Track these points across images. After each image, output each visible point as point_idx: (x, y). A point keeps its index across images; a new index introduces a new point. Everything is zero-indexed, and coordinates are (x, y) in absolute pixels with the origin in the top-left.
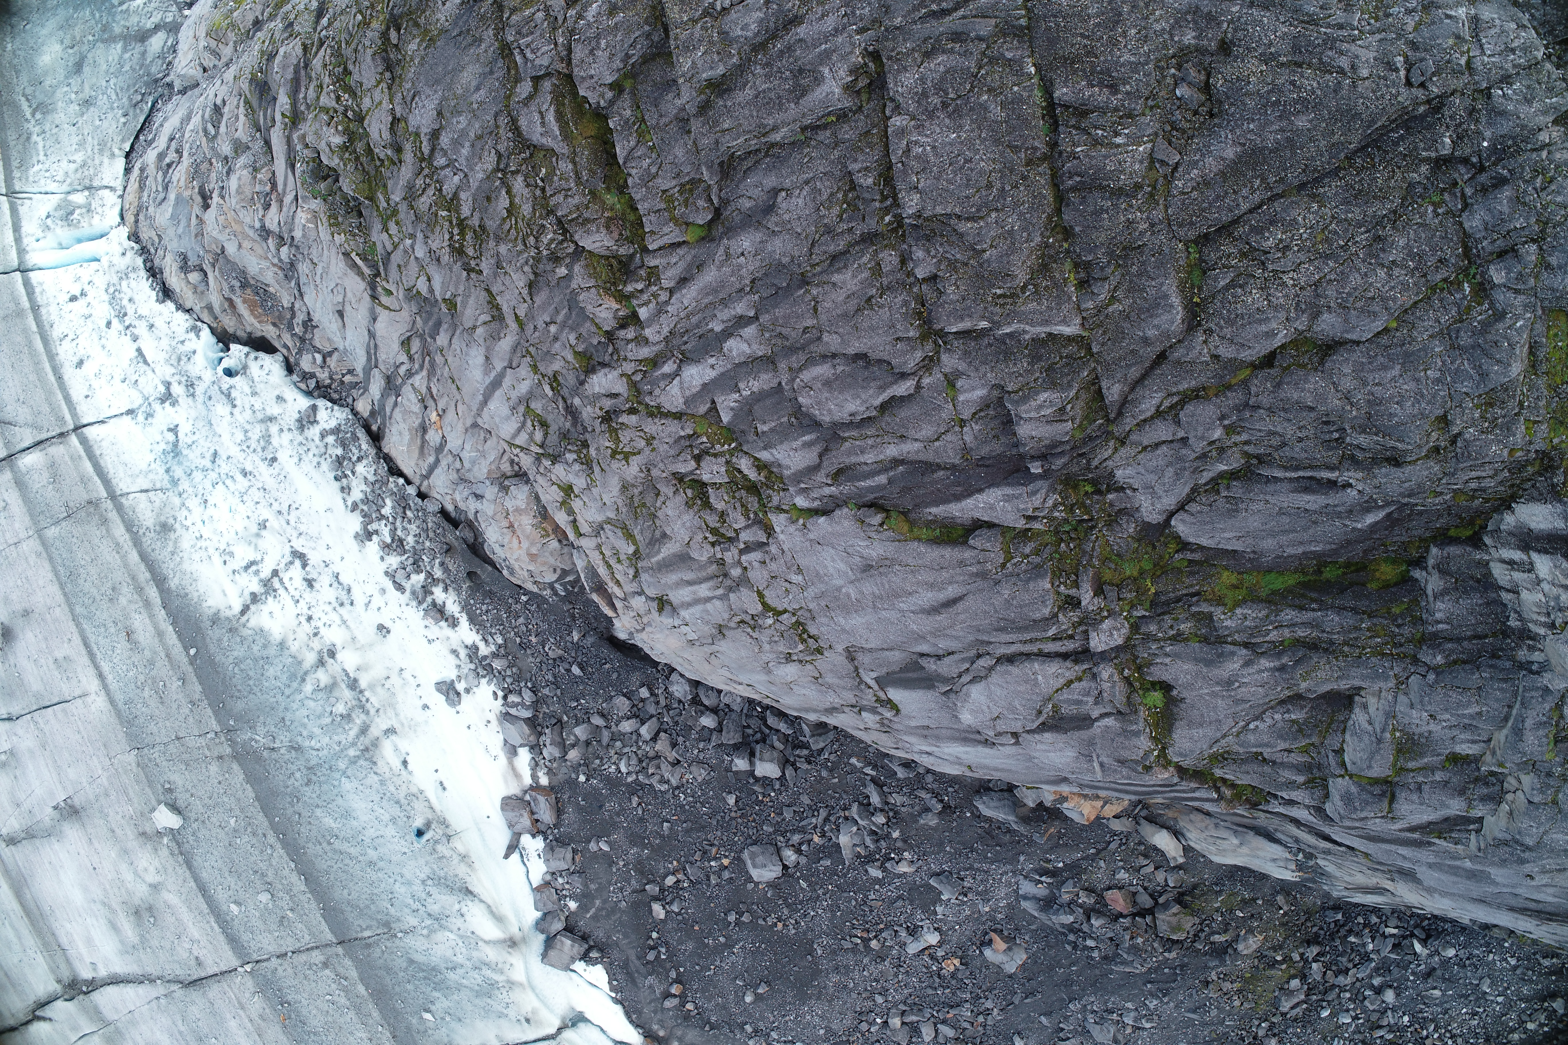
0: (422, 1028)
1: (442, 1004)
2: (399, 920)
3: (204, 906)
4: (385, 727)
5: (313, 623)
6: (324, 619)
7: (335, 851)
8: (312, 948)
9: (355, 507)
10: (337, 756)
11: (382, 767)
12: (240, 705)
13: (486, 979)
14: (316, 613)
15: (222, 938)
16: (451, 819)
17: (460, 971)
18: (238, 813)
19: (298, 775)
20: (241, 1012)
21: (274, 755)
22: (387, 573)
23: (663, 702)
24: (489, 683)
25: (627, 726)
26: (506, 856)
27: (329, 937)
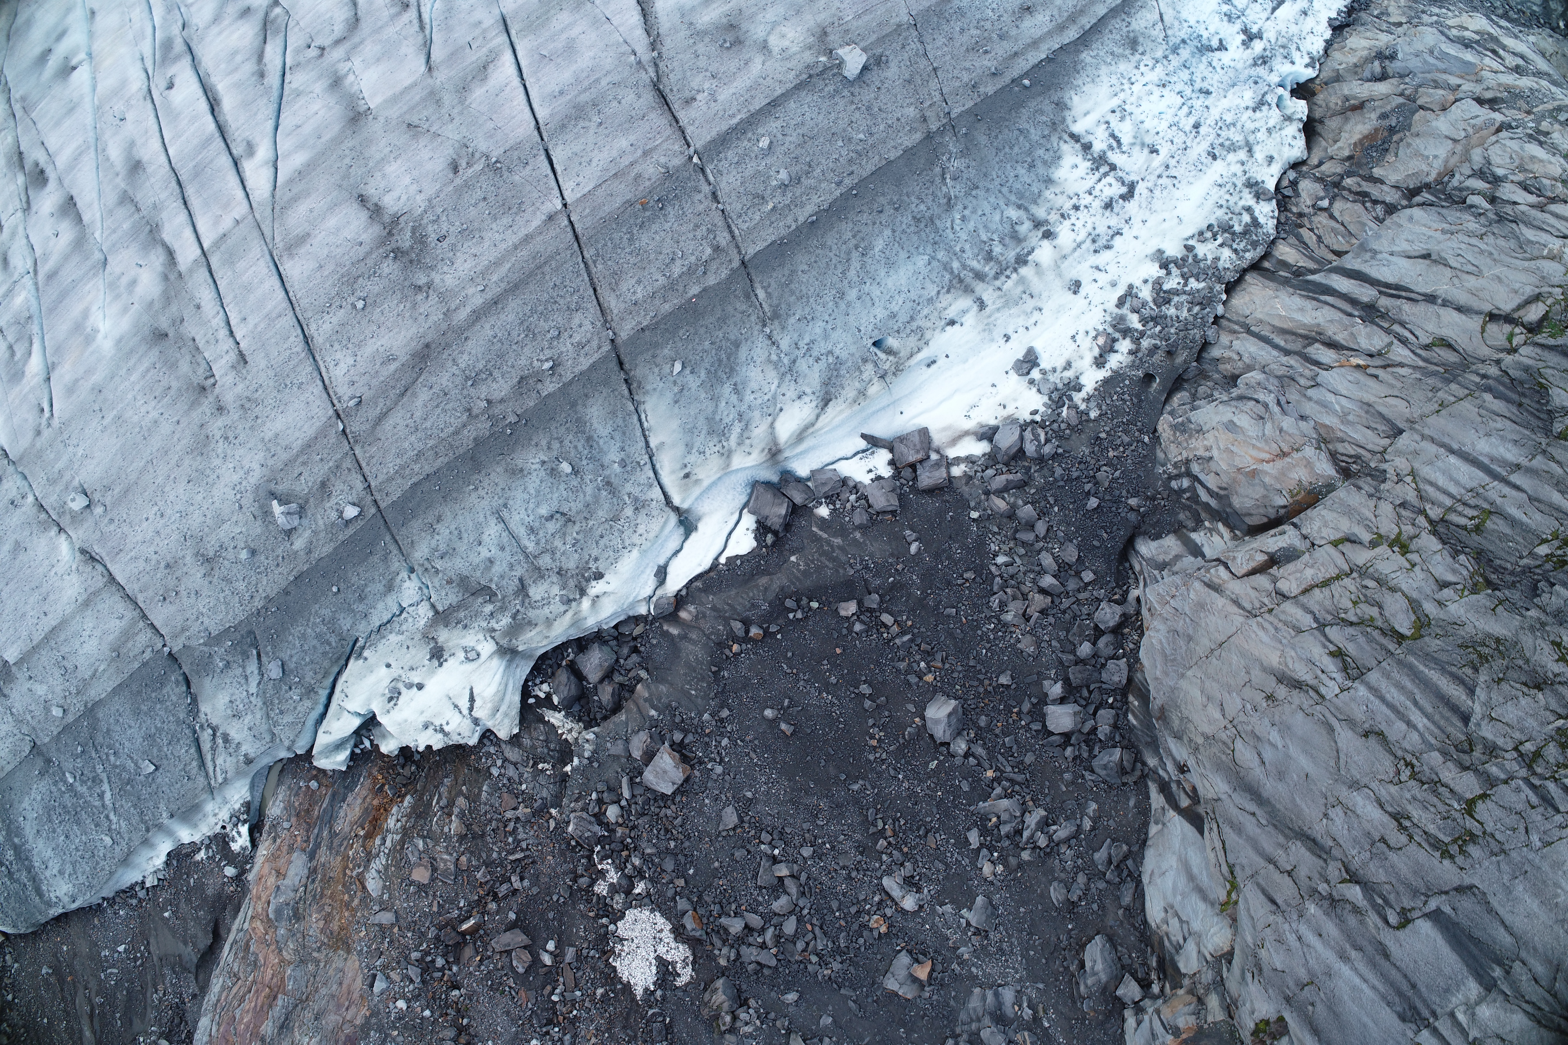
0: (658, 360)
1: (693, 382)
2: (783, 328)
3: (757, 104)
4: (985, 298)
5: (1072, 212)
6: (1079, 224)
7: (849, 253)
8: (731, 232)
9: (1189, 249)
10: (949, 250)
11: (946, 299)
12: (983, 139)
13: (729, 427)
14: (1083, 214)
15: (724, 127)
16: (902, 377)
17: (734, 398)
18: (870, 142)
19: (922, 207)
20: (639, 152)
21: (938, 180)
22: (1131, 287)
23: (1082, 596)
24: (1045, 405)
25: (1047, 560)
26: (864, 436)
27: (751, 251)
